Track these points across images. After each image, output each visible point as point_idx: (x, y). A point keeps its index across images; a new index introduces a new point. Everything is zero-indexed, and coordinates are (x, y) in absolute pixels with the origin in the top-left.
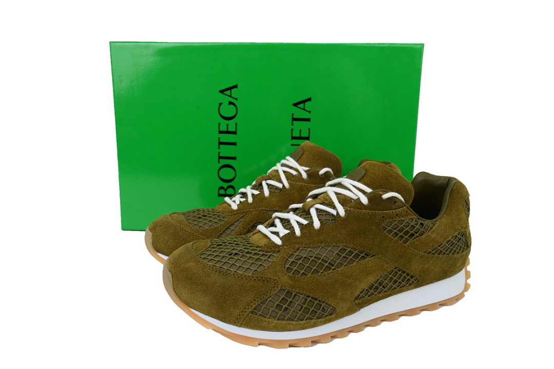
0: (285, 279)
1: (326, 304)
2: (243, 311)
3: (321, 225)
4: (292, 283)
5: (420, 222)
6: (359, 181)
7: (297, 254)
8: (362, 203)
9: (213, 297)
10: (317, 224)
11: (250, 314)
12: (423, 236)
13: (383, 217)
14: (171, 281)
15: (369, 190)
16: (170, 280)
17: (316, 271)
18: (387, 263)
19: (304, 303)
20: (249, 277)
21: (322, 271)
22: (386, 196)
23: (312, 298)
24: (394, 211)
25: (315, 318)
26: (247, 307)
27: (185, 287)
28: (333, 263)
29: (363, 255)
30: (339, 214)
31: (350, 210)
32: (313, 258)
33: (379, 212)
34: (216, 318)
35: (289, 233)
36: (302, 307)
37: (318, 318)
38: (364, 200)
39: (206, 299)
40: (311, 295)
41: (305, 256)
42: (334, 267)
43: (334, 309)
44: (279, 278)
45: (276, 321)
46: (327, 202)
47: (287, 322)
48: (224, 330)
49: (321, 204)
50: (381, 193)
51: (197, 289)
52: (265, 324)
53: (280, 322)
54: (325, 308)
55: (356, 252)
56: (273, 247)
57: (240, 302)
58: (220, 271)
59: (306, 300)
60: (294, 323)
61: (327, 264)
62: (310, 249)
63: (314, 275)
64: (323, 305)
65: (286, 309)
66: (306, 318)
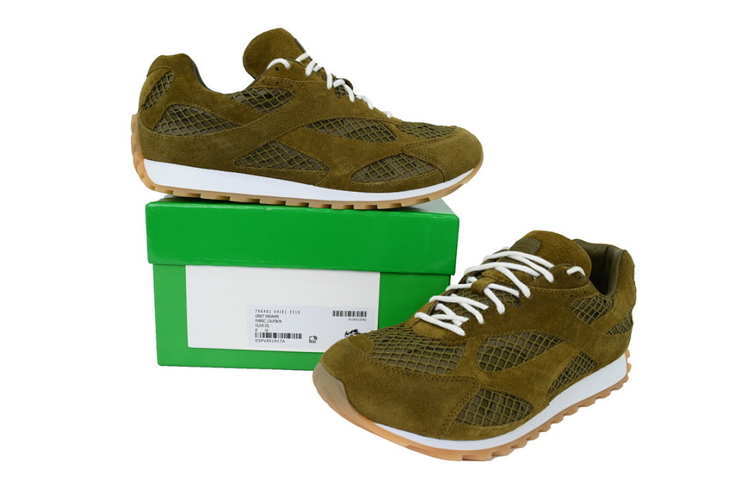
0: (482, 377)
1: (525, 401)
2: (447, 420)
3: (506, 310)
4: (490, 380)
5: (603, 299)
6: (535, 254)
7: (487, 345)
8: (547, 281)
9: (408, 407)
10: (501, 308)
11: (455, 423)
12: (607, 315)
13: (571, 296)
14: (344, 392)
15: (550, 265)
16: (342, 392)
17: (510, 364)
18: (575, 347)
19: (504, 403)
20: (445, 377)
21: (515, 363)
22: (571, 271)
23: (511, 396)
24: (582, 288)
25: (516, 419)
26: (451, 414)
27: (368, 398)
28: (524, 353)
29: (552, 341)
30: (523, 295)
31: (536, 290)
32: (504, 349)
33: (567, 290)
34: (413, 432)
35: (468, 321)
36: (503, 407)
37: (519, 419)
38: (550, 277)
39: (400, 409)
40: (510, 393)
41: (496, 347)
42: (526, 358)
43: (532, 407)
44: (476, 376)
45: (482, 428)
46: (503, 281)
47: (493, 427)
48: (423, 445)
49: (495, 283)
50: (565, 267)
51: (385, 398)
52: (471, 433)
53: (485, 428)
54: (524, 407)
55: (546, 338)
56: (457, 339)
57: (442, 409)
58: (407, 373)
59: (505, 399)
60: (499, 427)
61: (519, 355)
62: (500, 339)
63: (509, 369)
64: (522, 403)
65: (489, 411)
66: (508, 420)
